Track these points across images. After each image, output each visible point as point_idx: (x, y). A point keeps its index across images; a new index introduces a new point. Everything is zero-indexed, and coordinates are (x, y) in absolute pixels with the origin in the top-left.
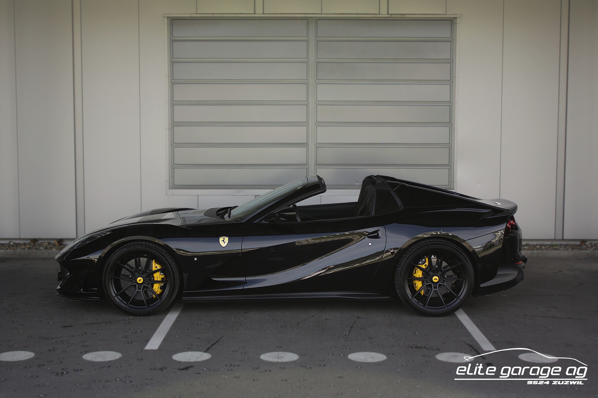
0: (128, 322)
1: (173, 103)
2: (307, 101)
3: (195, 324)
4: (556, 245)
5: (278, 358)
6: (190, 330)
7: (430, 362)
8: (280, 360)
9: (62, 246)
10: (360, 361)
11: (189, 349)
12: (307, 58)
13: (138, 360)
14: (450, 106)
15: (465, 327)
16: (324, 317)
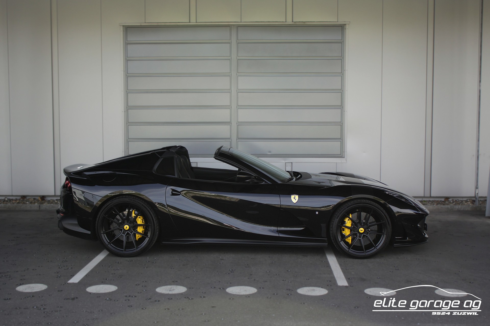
0: (65, 260)
1: (128, 92)
2: (230, 89)
3: (117, 262)
4: (425, 201)
5: (170, 291)
6: (111, 267)
7: (291, 295)
8: (170, 293)
9: (44, 201)
10: (234, 293)
11: (103, 283)
12: (230, 56)
13: (59, 291)
14: (341, 93)
15: (330, 266)
16: (220, 257)
